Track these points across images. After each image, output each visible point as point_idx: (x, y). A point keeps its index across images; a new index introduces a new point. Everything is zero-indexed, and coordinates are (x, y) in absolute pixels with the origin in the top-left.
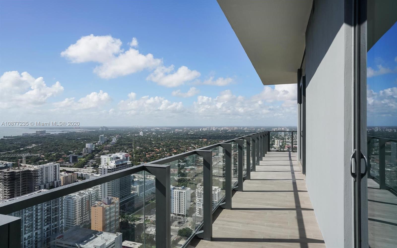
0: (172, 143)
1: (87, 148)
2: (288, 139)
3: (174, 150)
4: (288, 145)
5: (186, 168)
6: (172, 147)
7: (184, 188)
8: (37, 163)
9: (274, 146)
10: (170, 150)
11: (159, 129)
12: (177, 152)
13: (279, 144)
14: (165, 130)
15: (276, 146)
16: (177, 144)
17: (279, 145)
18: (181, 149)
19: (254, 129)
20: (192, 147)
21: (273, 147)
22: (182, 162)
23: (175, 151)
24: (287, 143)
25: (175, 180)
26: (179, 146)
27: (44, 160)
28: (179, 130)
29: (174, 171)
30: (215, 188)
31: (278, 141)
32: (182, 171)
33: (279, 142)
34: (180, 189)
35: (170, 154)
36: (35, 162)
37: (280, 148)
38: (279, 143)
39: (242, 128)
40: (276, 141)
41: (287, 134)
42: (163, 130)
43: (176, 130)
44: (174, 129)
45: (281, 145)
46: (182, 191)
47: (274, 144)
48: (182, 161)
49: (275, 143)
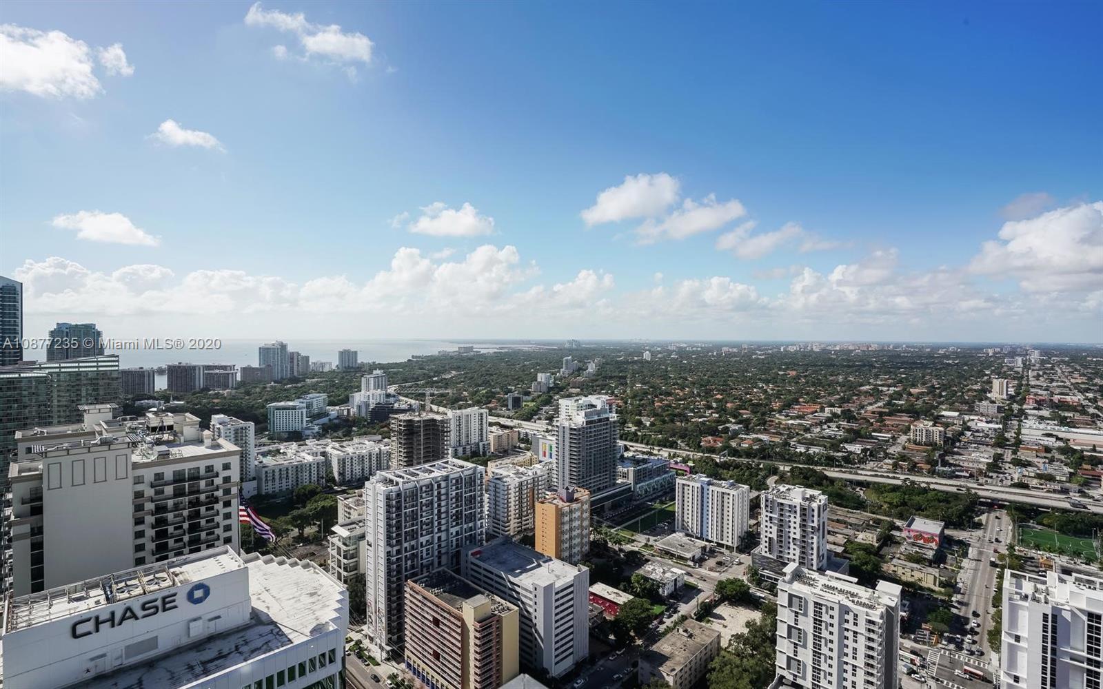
0: (712, 377)
1: (540, 383)
2: (1038, 380)
3: (716, 395)
4: (1036, 394)
5: (743, 436)
6: (714, 387)
7: (732, 485)
8: (456, 405)
9: (989, 395)
10: (706, 393)
11: (685, 345)
12: (723, 399)
13: (1007, 391)
14: (699, 349)
15: (997, 396)
16: (724, 381)
17: (1007, 395)
18: (734, 392)
19: (928, 350)
20: (760, 388)
21: (987, 398)
22: (734, 423)
23: (719, 397)
24: (1032, 390)
25: (716, 463)
26: (729, 385)
27: (466, 401)
28: (731, 350)
29: (715, 441)
30: (811, 493)
31: (1001, 385)
32: (734, 444)
33: (1007, 384)
34: (723, 485)
35: (708, 402)
36: (453, 403)
37: (1008, 402)
38: (1007, 387)
39: (891, 347)
40: (996, 383)
41: (1034, 365)
42: (694, 349)
43: (724, 349)
44: (718, 347)
45: (1013, 393)
46: (728, 491)
47: (990, 392)
48: (733, 421)
49: (991, 387)
